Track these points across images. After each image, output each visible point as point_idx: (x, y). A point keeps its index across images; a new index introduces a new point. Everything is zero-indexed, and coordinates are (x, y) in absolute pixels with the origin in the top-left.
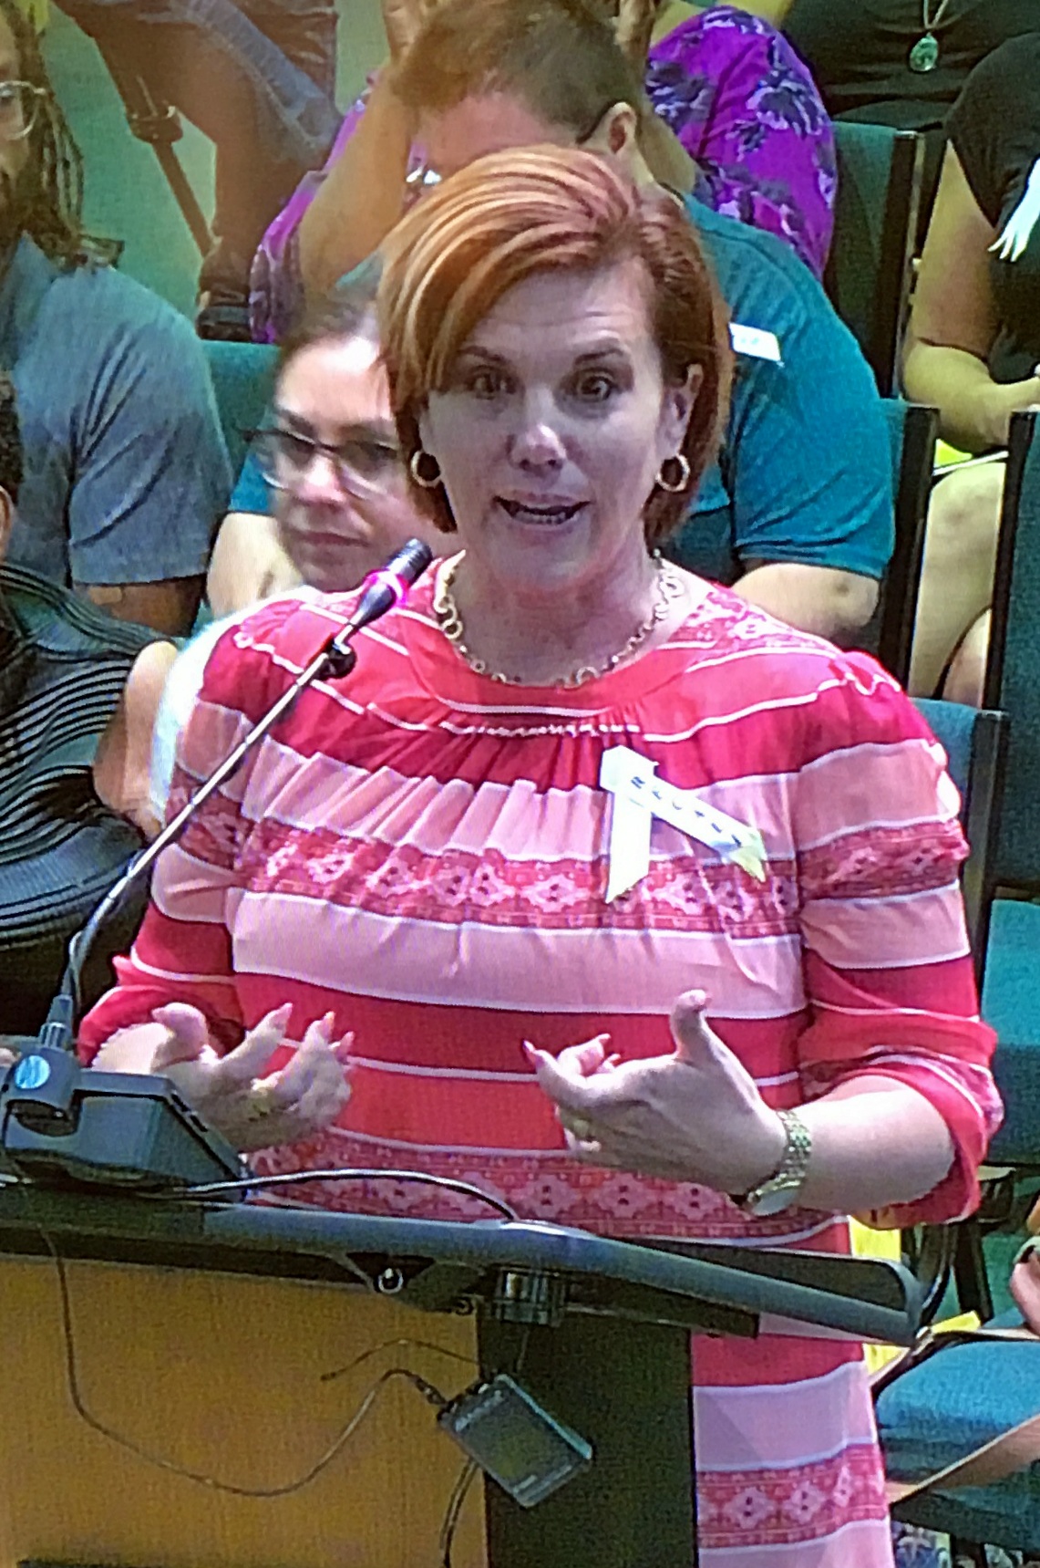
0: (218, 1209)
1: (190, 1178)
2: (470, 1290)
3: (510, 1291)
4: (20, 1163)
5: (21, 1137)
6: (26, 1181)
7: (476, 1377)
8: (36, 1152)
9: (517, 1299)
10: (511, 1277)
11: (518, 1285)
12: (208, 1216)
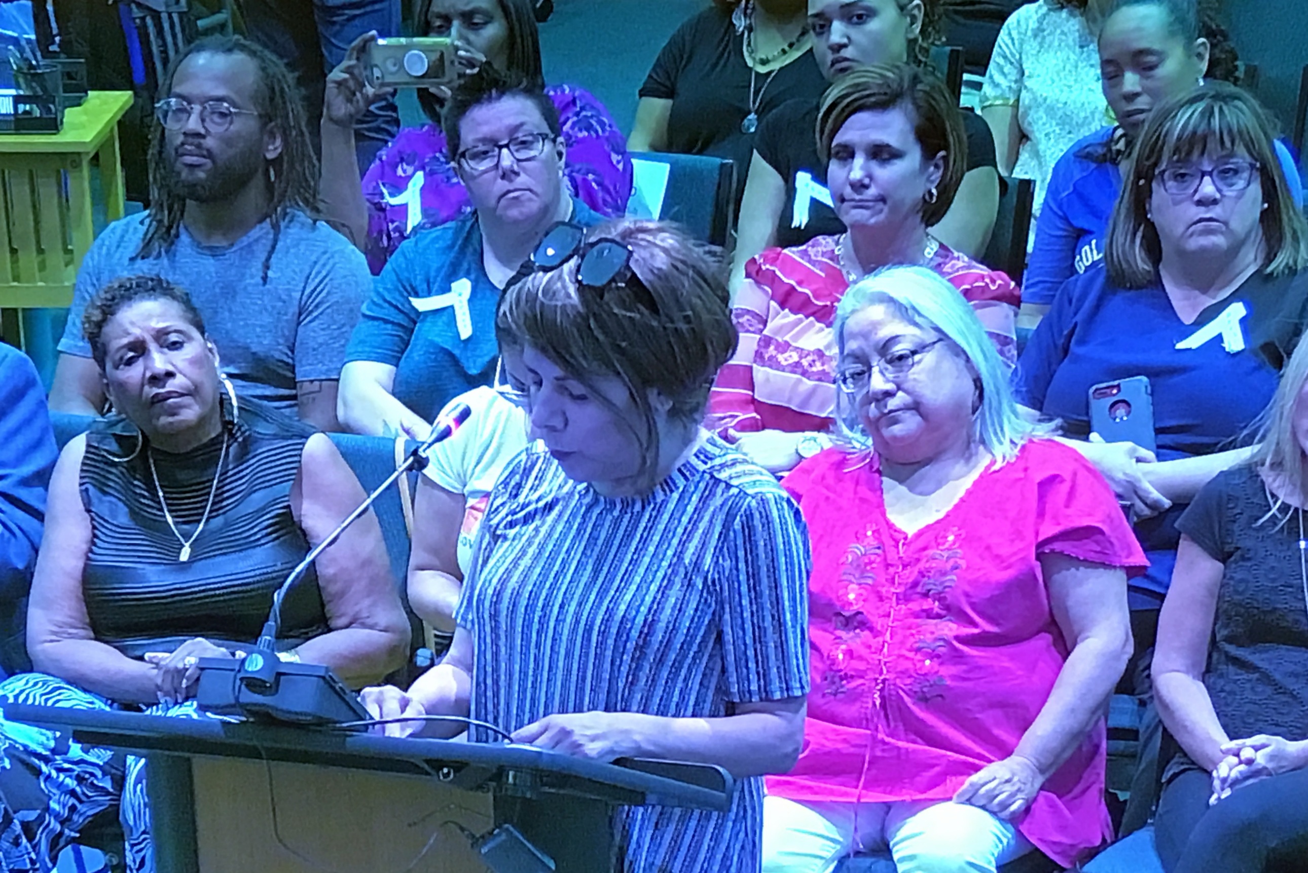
0: (351, 736)
1: (336, 719)
2: (491, 780)
3: (511, 780)
4: (248, 711)
5: (249, 697)
6: (251, 720)
7: (492, 826)
8: (255, 705)
9: (515, 784)
10: (511, 774)
11: (515, 777)
12: (348, 739)
